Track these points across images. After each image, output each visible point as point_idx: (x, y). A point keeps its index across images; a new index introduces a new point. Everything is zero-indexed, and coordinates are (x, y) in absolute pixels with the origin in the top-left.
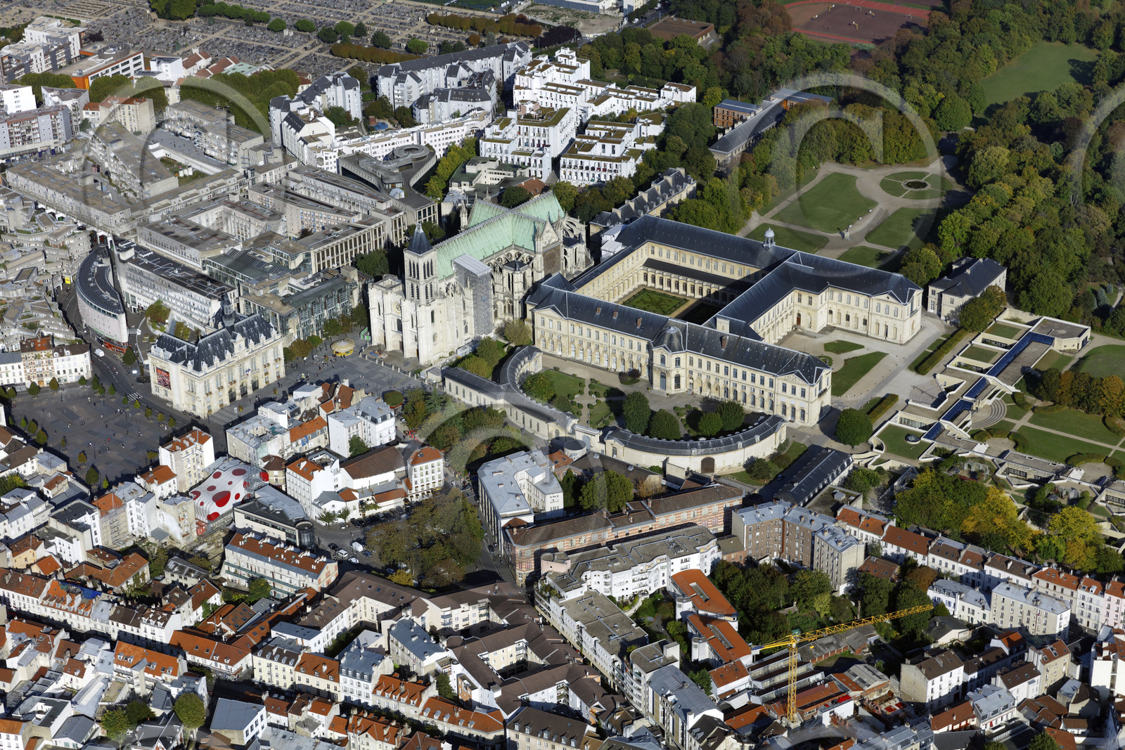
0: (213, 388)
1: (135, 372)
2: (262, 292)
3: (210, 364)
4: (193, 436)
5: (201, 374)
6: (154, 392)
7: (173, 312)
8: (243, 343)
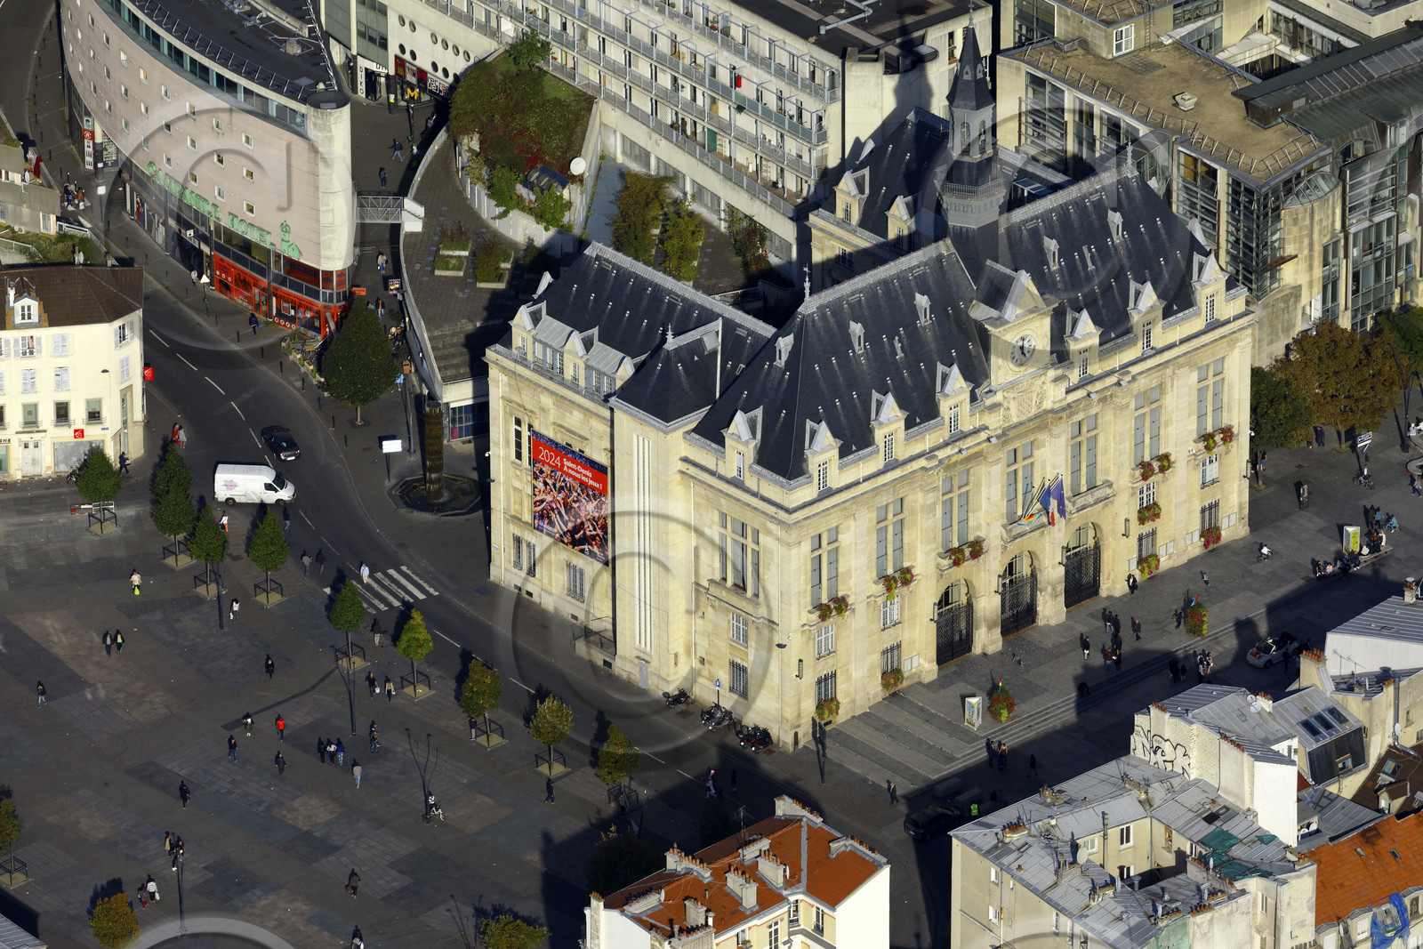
0: (858, 580)
1: (392, 446)
2: (1130, 37)
3: (855, 438)
4: (775, 853)
5: (804, 492)
6: (504, 569)
7: (605, 115)
8: (1038, 333)
